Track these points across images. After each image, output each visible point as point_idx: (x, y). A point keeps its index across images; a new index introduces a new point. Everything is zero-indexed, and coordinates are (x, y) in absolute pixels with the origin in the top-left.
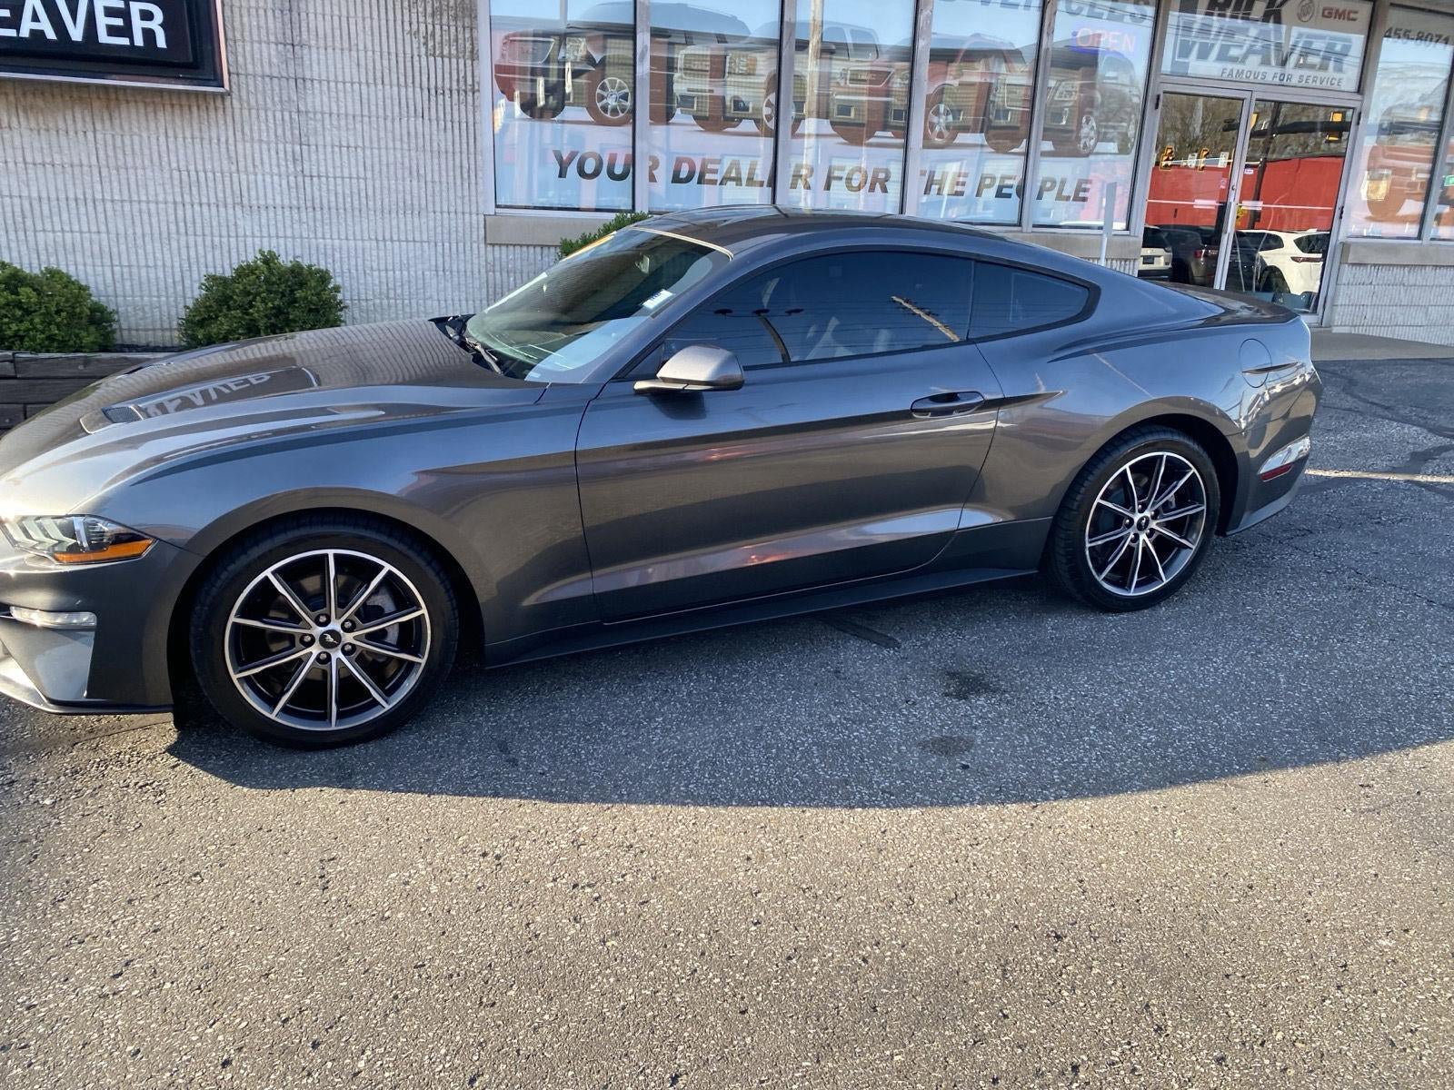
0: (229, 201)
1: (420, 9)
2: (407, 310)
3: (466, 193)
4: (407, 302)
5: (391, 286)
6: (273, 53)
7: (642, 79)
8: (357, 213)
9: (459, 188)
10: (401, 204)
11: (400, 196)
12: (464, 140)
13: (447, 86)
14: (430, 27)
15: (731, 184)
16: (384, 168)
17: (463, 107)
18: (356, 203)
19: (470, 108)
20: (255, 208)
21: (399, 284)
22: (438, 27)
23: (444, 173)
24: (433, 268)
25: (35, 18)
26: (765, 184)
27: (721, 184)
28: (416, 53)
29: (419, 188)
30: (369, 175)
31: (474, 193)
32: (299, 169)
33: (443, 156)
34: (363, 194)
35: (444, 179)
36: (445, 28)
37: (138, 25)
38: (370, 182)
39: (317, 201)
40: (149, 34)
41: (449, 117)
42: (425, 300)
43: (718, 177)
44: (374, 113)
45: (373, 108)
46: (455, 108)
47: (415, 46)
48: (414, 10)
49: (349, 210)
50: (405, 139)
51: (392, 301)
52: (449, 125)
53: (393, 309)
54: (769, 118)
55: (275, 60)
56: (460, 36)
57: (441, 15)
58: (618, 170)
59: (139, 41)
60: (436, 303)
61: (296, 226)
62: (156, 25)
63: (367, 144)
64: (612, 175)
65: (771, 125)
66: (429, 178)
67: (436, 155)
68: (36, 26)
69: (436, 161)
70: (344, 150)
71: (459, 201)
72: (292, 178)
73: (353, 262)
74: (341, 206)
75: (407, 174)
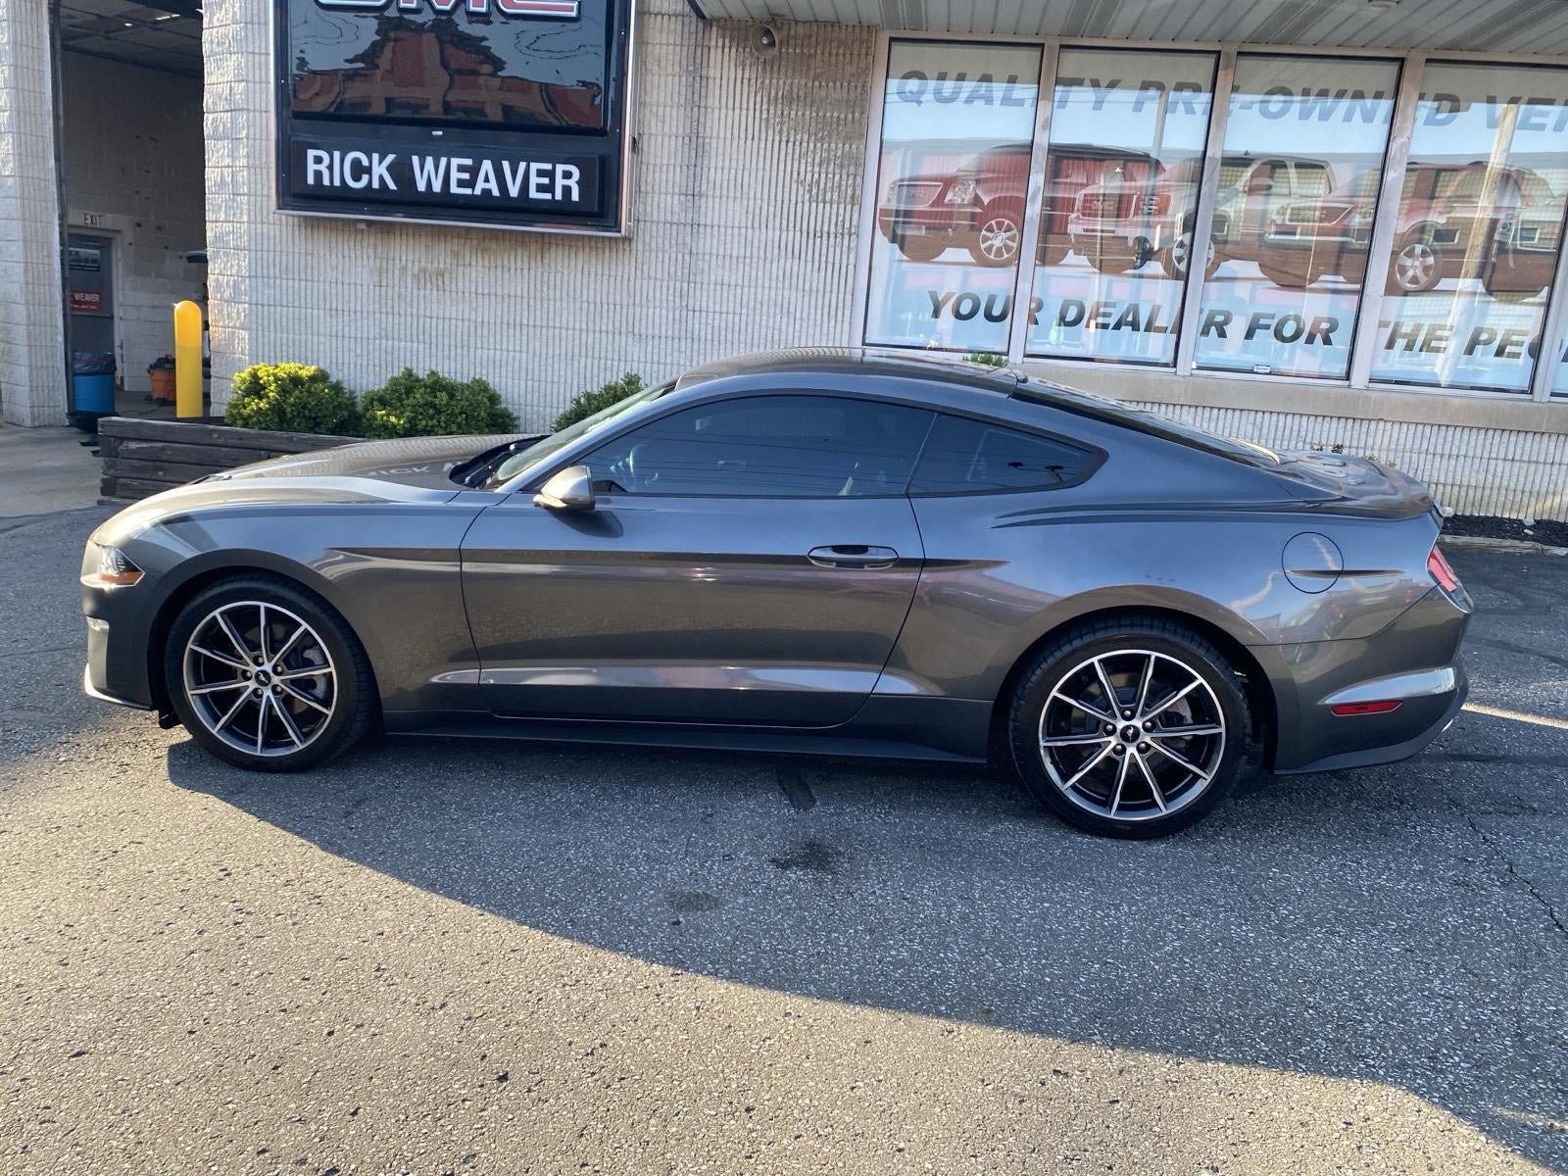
0: (623, 329)
1: (810, 160)
3: (831, 331)
6: (676, 202)
7: (1032, 219)
8: (729, 345)
9: (825, 326)
10: (769, 338)
11: (770, 332)
12: (836, 280)
13: (826, 229)
14: (816, 176)
15: (1126, 330)
16: (758, 306)
17: (838, 250)
18: (729, 336)
19: (845, 249)
20: (644, 336)
22: (823, 176)
23: (813, 311)
25: (487, 180)
26: (1169, 330)
27: (1114, 328)
28: (800, 200)
29: (788, 324)
30: (744, 311)
31: (839, 330)
32: (684, 304)
33: (814, 295)
34: (737, 328)
35: (812, 317)
36: (830, 176)
37: (560, 182)
38: (744, 318)
39: (696, 333)
40: (567, 190)
41: (823, 259)
43: (1112, 321)
44: (755, 255)
45: (755, 250)
46: (831, 249)
47: (801, 192)
48: (803, 161)
50: (781, 278)
52: (823, 265)
54: (1180, 259)
55: (676, 209)
56: (844, 183)
57: (828, 163)
58: (996, 312)
59: (559, 196)
61: (675, 354)
62: (573, 183)
63: (746, 283)
64: (989, 317)
65: (1182, 267)
66: (798, 316)
67: (807, 293)
68: (487, 186)
69: (806, 299)
70: (725, 287)
71: (824, 338)
72: (677, 312)
74: (716, 338)
75: (778, 311)
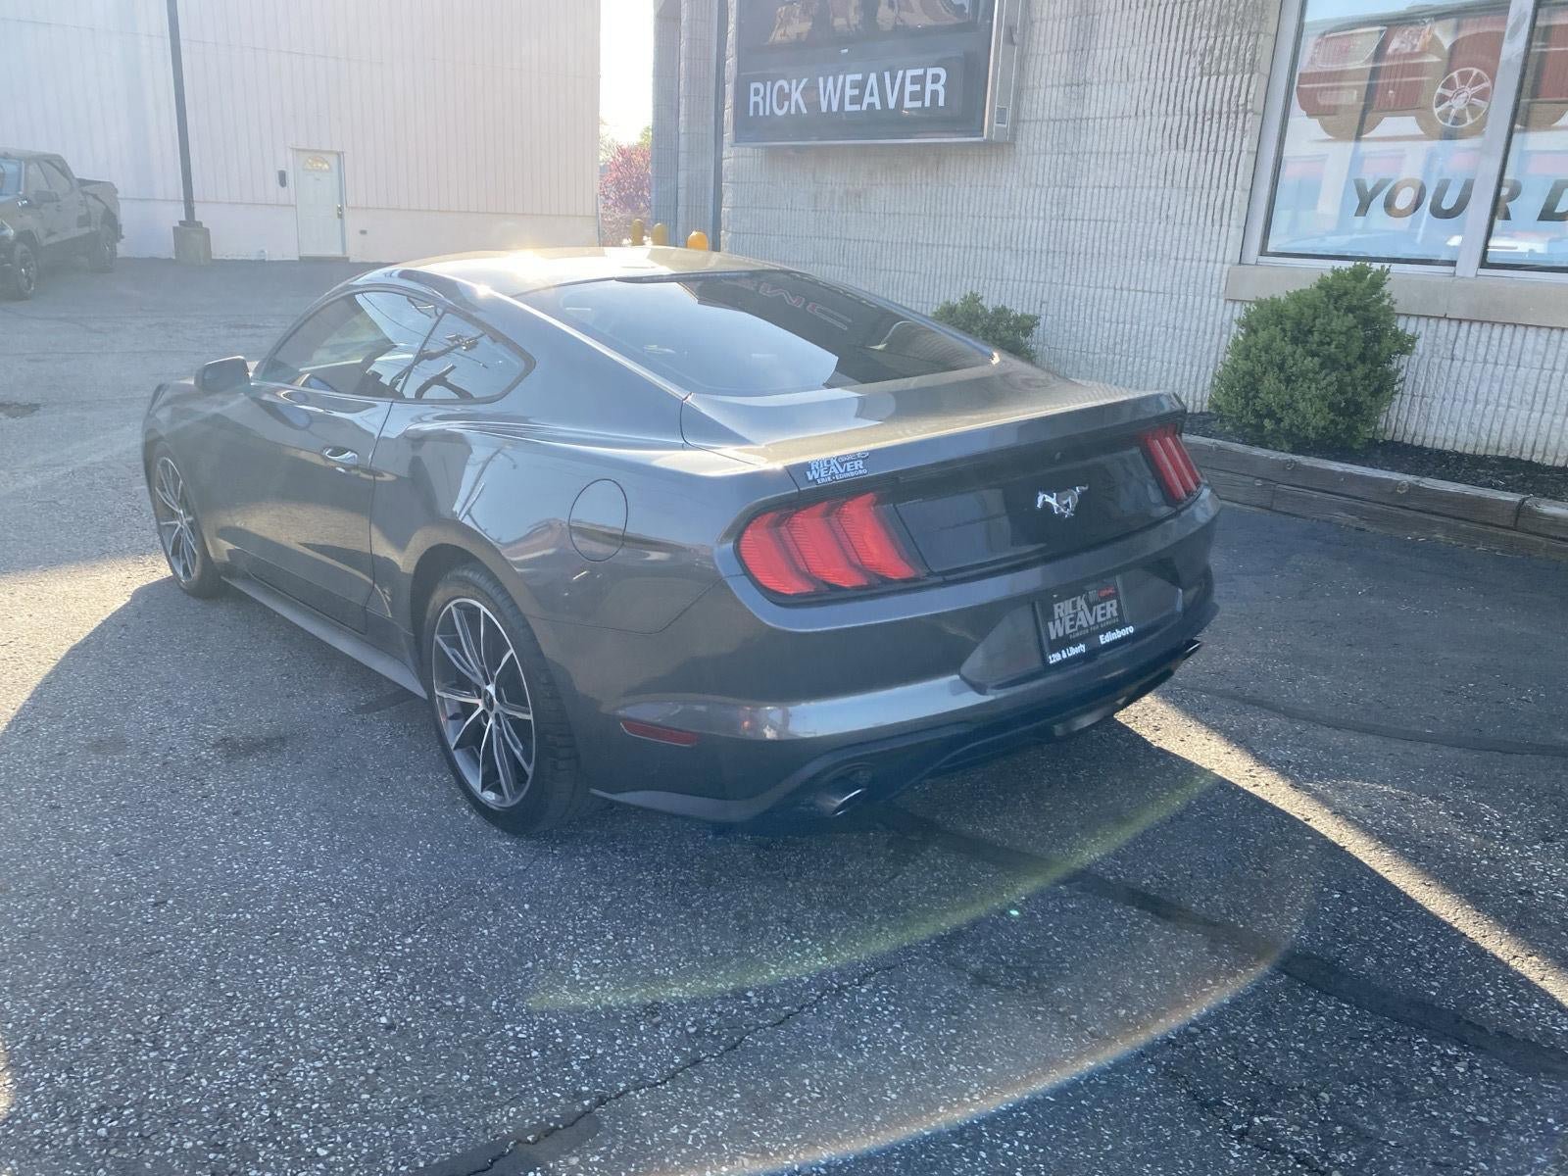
0: (1002, 245)
1: (1205, 22)
2: (1129, 368)
3: (1215, 238)
4: (1131, 359)
5: (1118, 340)
6: (1061, 95)
7: (1509, 62)
8: (1102, 259)
9: (1208, 231)
10: (1144, 250)
12: (1225, 172)
13: (1217, 109)
14: (1211, 41)
16: (1135, 211)
17: (1230, 133)
18: (1103, 247)
19: (1238, 132)
20: (1020, 252)
21: (1126, 338)
22: (1219, 40)
24: (1163, 324)
25: (872, 94)
28: (1190, 74)
30: (1120, 217)
31: (1223, 238)
32: (1060, 212)
33: (1197, 193)
34: (1110, 238)
35: (1193, 221)
36: (1228, 39)
37: (929, 87)
38: (1119, 225)
39: (1070, 245)
40: (935, 94)
41: (1212, 146)
42: (1149, 358)
44: (1136, 148)
45: (1137, 143)
46: (1222, 135)
47: (1192, 65)
48: (1198, 25)
49: (1096, 255)
51: (1118, 357)
52: (1211, 155)
53: (1116, 365)
55: (1060, 103)
56: (1243, 46)
57: (1227, 24)
58: (1447, 204)
59: (927, 103)
60: (1158, 364)
61: (1049, 271)
62: (940, 87)
63: (1125, 183)
64: (1438, 212)
66: (1178, 221)
68: (872, 100)
70: (1103, 190)
71: (1206, 247)
72: (1054, 222)
73: (1089, 311)
74: (1090, 251)
75: (1156, 215)
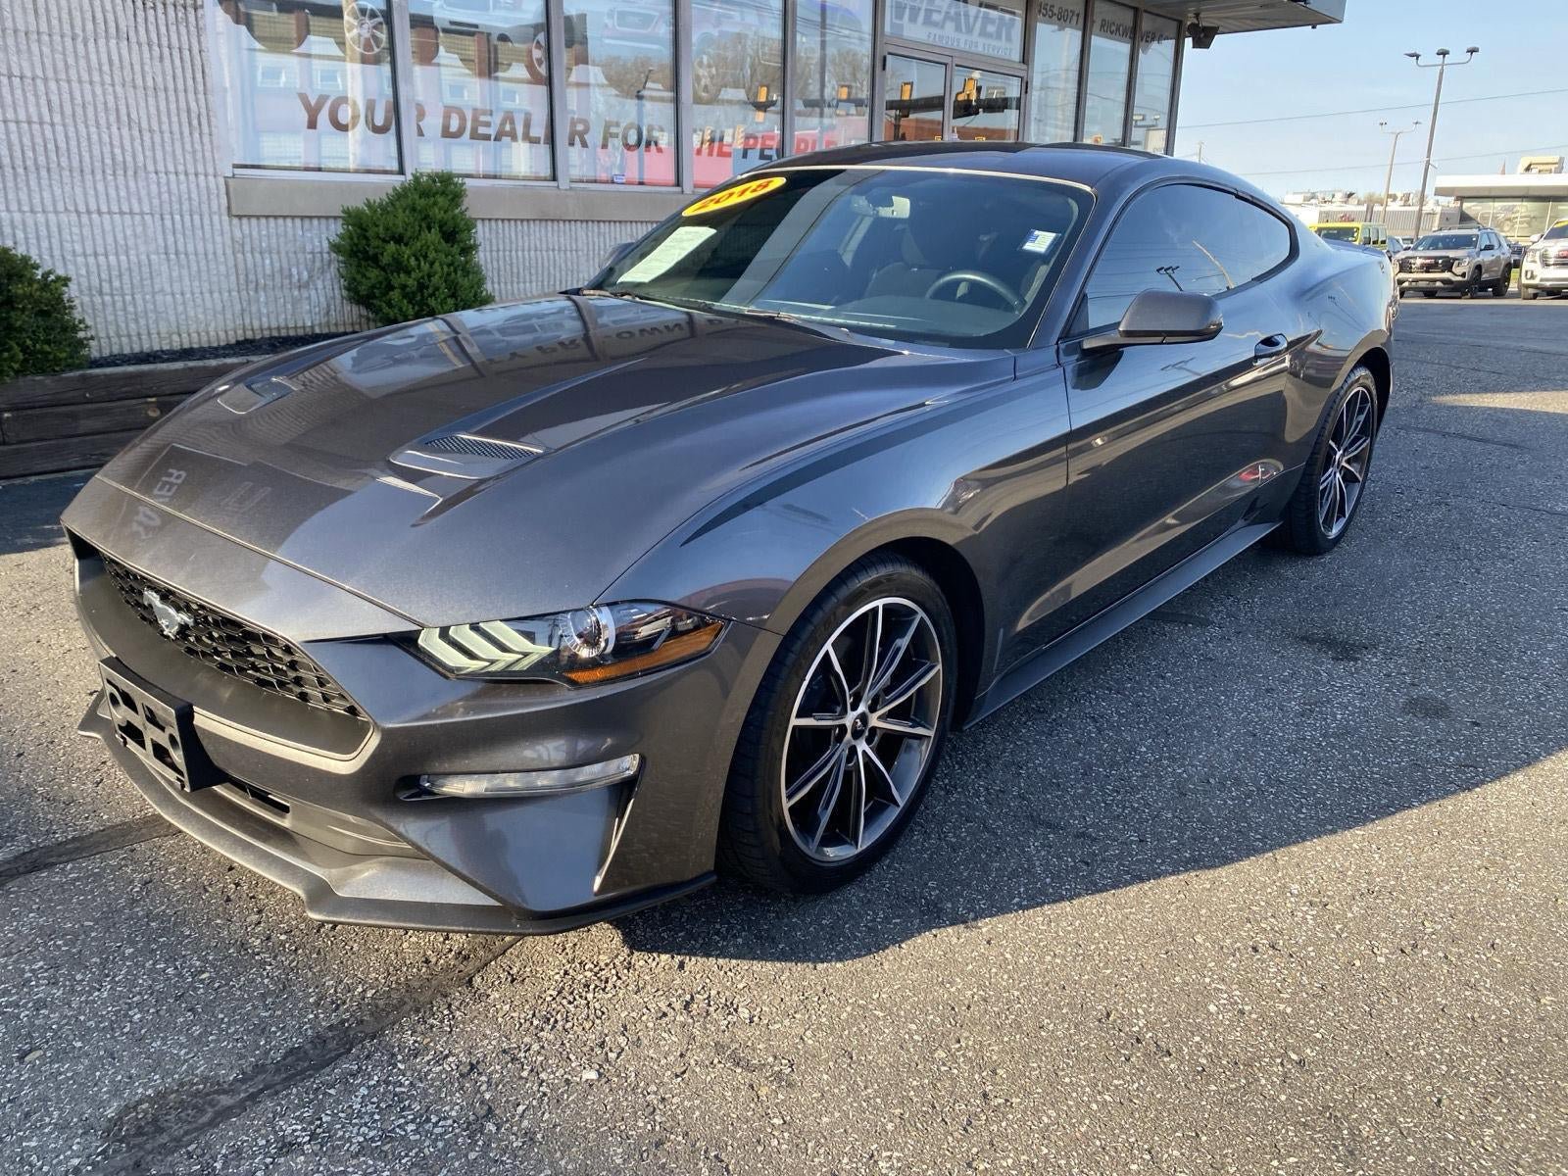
2: (131, 309)
3: (198, 147)
4: (128, 298)
5: (104, 276)
7: (400, 6)
8: (44, 173)
9: (187, 139)
10: (108, 161)
11: (107, 149)
12: (189, 75)
15: (506, 139)
16: (79, 111)
17: (182, 28)
18: (42, 160)
19: (193, 30)
21: (115, 273)
23: (165, 119)
24: (162, 251)
26: (542, 141)
27: (495, 140)
29: (132, 140)
30: (57, 119)
31: (207, 147)
33: (162, 95)
34: (52, 146)
35: (165, 127)
38: (59, 128)
41: (165, 42)
42: (154, 294)
43: (492, 131)
44: (56, 30)
45: (55, 22)
46: (173, 28)
49: (32, 168)
50: (106, 68)
51: (107, 298)
52: (166, 51)
53: (110, 309)
54: (540, 62)
58: (379, 121)
60: (169, 298)
63: (50, 74)
64: (371, 127)
65: (543, 70)
66: (145, 126)
67: (150, 92)
69: (151, 101)
70: (16, 81)
71: (189, 157)
73: (45, 244)
74: (19, 162)
75: (113, 118)
